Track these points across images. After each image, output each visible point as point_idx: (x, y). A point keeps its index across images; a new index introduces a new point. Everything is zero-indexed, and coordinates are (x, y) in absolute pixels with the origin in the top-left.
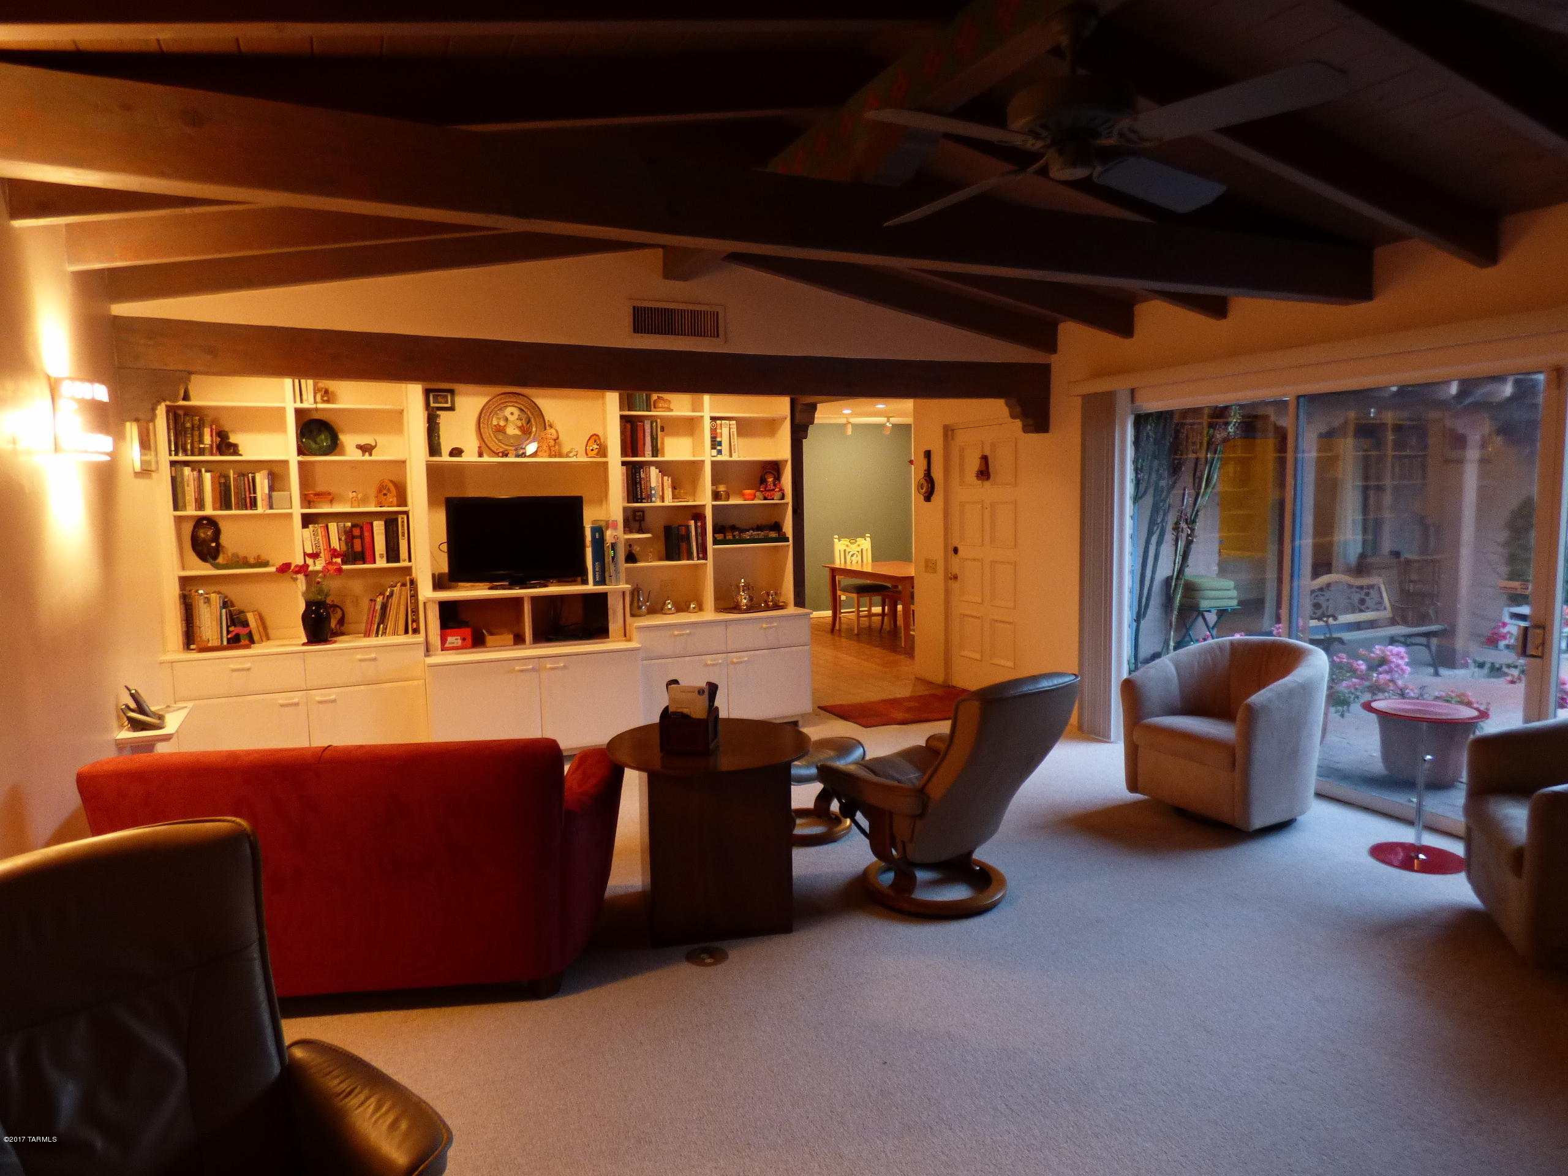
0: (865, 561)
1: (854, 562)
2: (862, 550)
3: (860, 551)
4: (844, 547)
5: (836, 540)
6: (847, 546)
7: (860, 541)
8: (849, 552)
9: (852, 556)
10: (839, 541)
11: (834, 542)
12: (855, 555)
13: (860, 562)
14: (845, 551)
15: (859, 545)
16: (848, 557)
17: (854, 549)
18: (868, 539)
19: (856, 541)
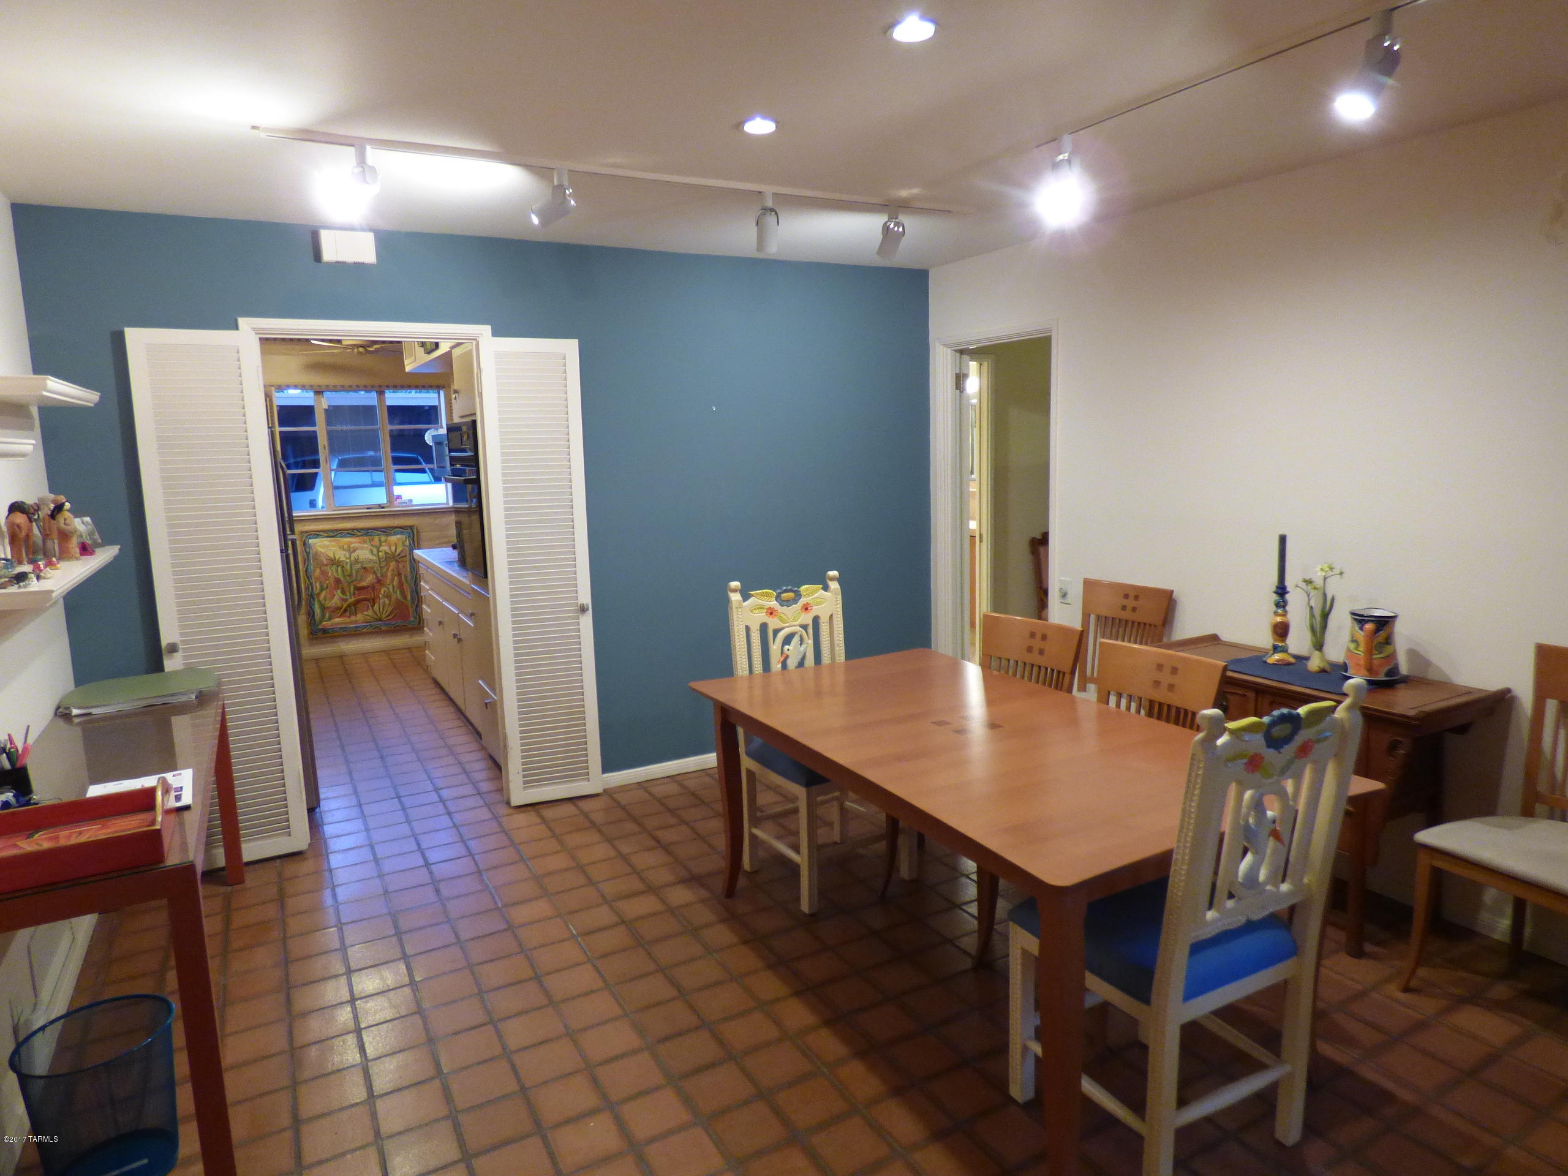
0: (826, 658)
1: (792, 663)
2: (816, 620)
3: (810, 622)
4: (762, 617)
5: (735, 597)
6: (771, 612)
7: (810, 592)
8: (776, 632)
9: (788, 640)
10: (746, 597)
11: (728, 600)
12: (796, 639)
13: (810, 661)
14: (764, 627)
15: (806, 608)
16: (775, 648)
17: (792, 618)
18: (834, 586)
19: (798, 595)
